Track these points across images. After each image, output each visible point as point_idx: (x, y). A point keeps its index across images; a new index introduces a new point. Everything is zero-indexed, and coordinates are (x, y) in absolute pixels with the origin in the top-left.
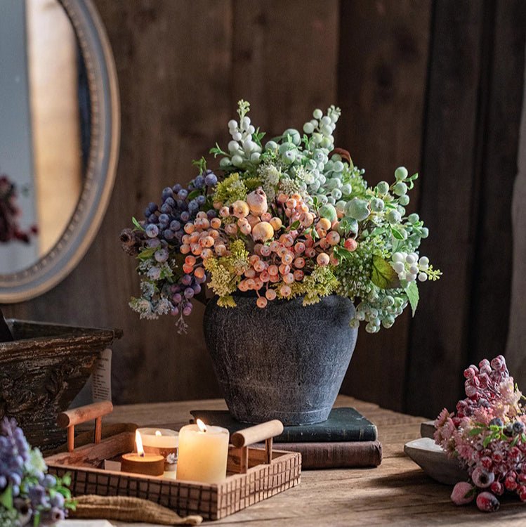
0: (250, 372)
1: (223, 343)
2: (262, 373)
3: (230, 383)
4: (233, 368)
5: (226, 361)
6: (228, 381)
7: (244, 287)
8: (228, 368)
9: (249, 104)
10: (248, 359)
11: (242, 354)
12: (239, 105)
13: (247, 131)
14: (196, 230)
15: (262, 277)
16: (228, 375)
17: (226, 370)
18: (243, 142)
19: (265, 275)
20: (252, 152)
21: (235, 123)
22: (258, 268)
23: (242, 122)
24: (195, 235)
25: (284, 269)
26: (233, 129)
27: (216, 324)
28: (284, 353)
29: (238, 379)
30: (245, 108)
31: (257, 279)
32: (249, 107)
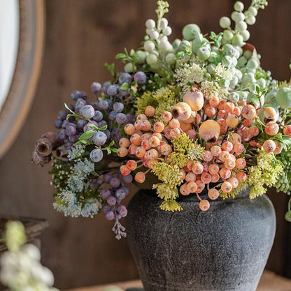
0: (194, 277)
1: (165, 249)
2: (207, 278)
3: (167, 286)
4: (175, 273)
5: (166, 267)
6: (165, 285)
7: (186, 191)
8: (167, 273)
9: (168, 5)
10: (193, 264)
11: (187, 260)
12: (158, 5)
13: (163, 31)
14: (136, 131)
15: (203, 178)
16: (165, 279)
17: (164, 275)
18: (159, 42)
19: (206, 177)
20: (167, 53)
21: (152, 22)
22: (197, 171)
23: (159, 22)
24: (136, 137)
25: (225, 173)
26: (150, 28)
27: (156, 231)
28: (230, 257)
29: (178, 284)
30: (165, 8)
31: (198, 181)
32: (168, 8)
